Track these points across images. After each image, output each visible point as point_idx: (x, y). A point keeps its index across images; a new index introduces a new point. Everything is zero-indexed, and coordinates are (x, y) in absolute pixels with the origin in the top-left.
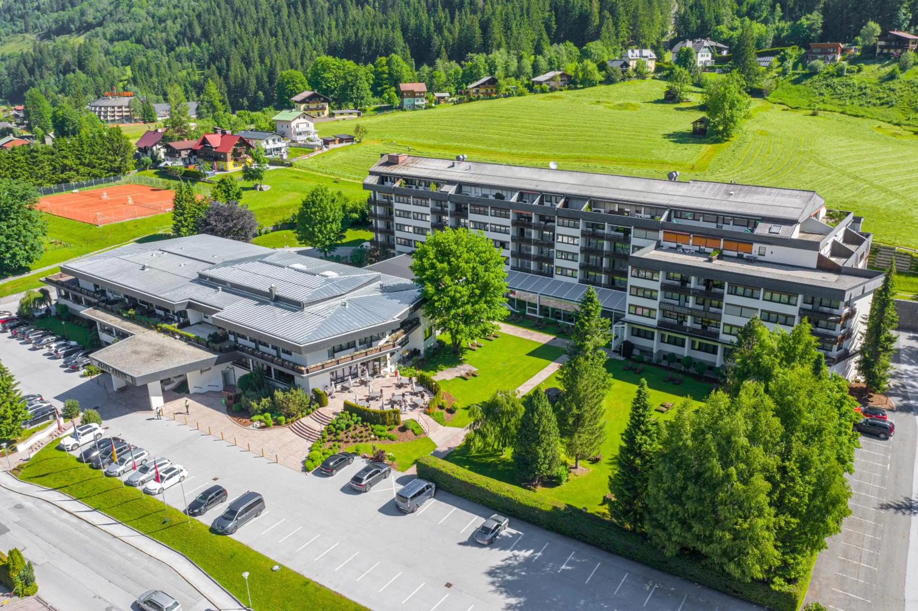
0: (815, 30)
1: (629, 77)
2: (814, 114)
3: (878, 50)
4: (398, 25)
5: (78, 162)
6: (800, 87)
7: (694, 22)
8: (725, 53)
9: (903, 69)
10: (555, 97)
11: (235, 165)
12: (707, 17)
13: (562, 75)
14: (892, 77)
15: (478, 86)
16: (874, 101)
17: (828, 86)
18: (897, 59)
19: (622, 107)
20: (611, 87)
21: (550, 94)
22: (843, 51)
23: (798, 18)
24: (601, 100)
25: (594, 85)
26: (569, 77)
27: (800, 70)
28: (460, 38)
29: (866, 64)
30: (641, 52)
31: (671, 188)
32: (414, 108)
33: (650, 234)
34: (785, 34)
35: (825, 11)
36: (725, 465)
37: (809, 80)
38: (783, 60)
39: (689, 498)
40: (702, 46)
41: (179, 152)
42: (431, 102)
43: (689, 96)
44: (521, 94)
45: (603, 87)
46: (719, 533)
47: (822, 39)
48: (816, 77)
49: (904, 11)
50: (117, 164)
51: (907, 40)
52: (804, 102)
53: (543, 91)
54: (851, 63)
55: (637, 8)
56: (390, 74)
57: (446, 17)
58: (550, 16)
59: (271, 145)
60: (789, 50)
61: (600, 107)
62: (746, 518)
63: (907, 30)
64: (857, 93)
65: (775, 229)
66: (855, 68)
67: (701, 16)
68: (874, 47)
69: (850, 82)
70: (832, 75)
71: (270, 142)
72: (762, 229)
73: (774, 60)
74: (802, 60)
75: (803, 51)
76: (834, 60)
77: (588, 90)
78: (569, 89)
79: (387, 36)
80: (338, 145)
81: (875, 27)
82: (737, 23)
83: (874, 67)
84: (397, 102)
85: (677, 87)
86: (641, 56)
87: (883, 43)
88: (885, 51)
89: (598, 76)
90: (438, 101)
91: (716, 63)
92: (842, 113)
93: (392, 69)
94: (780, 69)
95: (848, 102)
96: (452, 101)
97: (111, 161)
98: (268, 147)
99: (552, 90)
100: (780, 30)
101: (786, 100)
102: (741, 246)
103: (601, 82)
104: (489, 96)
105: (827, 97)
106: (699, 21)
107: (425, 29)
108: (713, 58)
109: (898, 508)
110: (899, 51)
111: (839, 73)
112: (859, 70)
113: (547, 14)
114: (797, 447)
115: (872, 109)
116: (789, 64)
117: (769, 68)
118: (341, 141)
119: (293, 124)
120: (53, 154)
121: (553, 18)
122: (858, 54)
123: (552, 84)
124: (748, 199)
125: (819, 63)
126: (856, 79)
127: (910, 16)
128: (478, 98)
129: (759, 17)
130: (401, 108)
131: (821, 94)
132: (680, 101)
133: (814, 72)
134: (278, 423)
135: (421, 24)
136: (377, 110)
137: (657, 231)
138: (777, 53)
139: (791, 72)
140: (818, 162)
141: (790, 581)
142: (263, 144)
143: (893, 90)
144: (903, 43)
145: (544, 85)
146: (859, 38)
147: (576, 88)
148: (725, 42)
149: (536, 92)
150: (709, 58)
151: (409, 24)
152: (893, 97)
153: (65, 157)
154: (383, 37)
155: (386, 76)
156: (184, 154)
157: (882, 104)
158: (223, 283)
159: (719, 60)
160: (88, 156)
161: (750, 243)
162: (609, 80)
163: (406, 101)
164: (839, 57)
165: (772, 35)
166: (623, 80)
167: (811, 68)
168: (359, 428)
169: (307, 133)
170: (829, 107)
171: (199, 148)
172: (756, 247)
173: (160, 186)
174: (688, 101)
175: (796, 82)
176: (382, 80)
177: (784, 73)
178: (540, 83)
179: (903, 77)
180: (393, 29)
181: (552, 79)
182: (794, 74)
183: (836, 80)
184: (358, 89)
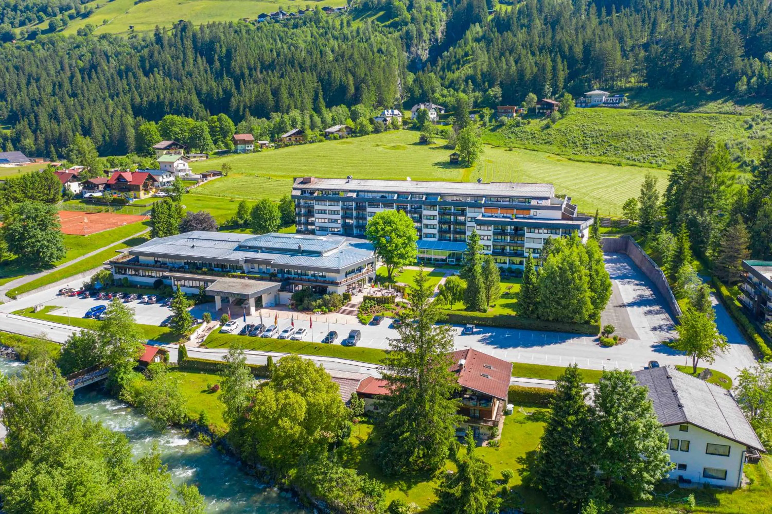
0: (498, 98)
1: (389, 128)
2: (510, 150)
3: (537, 111)
4: (193, 91)
5: (23, 195)
6: (497, 133)
7: (417, 92)
8: (443, 112)
9: (554, 122)
10: (344, 142)
11: (145, 194)
12: (426, 88)
13: (347, 127)
14: (548, 127)
15: (290, 136)
16: (541, 141)
17: (512, 132)
18: (549, 116)
19: (394, 148)
20: (379, 135)
21: (340, 141)
22: (516, 111)
23: (487, 90)
24: (380, 144)
25: (368, 134)
26: (351, 129)
27: (493, 123)
28: (257, 102)
29: (532, 119)
30: (393, 112)
31: (481, 186)
32: (245, 151)
33: (477, 210)
34: (480, 100)
35: (501, 85)
36: (573, 273)
37: (500, 130)
38: (482, 117)
39: (559, 291)
40: (431, 108)
41: (97, 186)
42: (257, 147)
43: (435, 140)
44: (320, 141)
45: (374, 135)
46: (572, 301)
47: (503, 103)
48: (504, 127)
49: (547, 86)
50: (51, 196)
51: (553, 105)
52: (501, 143)
53: (335, 138)
54: (523, 118)
55: (380, 82)
56: (221, 128)
57: (231, 85)
58: (318, 86)
59: (166, 180)
60: (485, 110)
61: (381, 148)
62: (581, 294)
63: (550, 98)
64: (530, 137)
65: (540, 202)
66: (526, 122)
67: (421, 87)
68: (534, 109)
69: (525, 130)
70: (514, 126)
71: (165, 177)
72: (534, 203)
73: (476, 116)
74: (493, 117)
75: (493, 111)
76: (512, 116)
77: (365, 137)
78: (352, 137)
79: (186, 98)
80: (213, 178)
81: (533, 96)
82: (445, 92)
83: (537, 121)
84: (233, 147)
85: (427, 135)
86: (393, 114)
87: (539, 106)
88: (541, 111)
89: (370, 128)
90: (262, 146)
91: (440, 118)
92: (526, 149)
93: (222, 124)
94: (481, 122)
95: (526, 142)
96: (272, 146)
97: (47, 194)
98: (164, 181)
99: (341, 137)
100: (476, 98)
101: (490, 142)
102: (525, 212)
103: (372, 132)
104: (298, 143)
105: (513, 139)
106: (421, 91)
107: (215, 94)
108: (437, 115)
109: (621, 306)
110: (549, 111)
111: (518, 125)
112: (529, 123)
113: (316, 84)
114: (594, 267)
115: (541, 146)
116: (487, 119)
117: (475, 122)
118: (214, 175)
119: (175, 164)
120: (5, 189)
121: (320, 87)
122: (526, 113)
123: (340, 133)
124: (522, 189)
125: (504, 118)
126: (528, 128)
127: (551, 89)
128: (292, 145)
129: (459, 88)
130: (236, 152)
131: (510, 138)
132: (429, 143)
133: (502, 124)
134: (330, 311)
135: (212, 89)
136: (215, 154)
137: (481, 208)
138: (478, 112)
139: (488, 124)
140: (527, 176)
141: (596, 321)
142: (160, 179)
143: (550, 135)
144: (550, 106)
145: (335, 134)
146: (524, 103)
147: (356, 136)
148: (441, 104)
149: (330, 139)
150: (435, 115)
151: (201, 89)
152: (551, 139)
153: (14, 192)
154: (183, 99)
155: (218, 129)
156: (101, 187)
157: (546, 143)
158: (260, 248)
159: (441, 117)
160: (31, 191)
161: (529, 209)
162: (377, 131)
163: (240, 147)
164: (515, 115)
165: (472, 100)
166: (386, 130)
167: (501, 121)
168: (377, 307)
169: (184, 170)
170: (517, 146)
171: (114, 182)
172: (532, 211)
173: (92, 211)
174: (434, 143)
175: (492, 130)
176: (215, 132)
177: (484, 125)
178: (332, 133)
179: (554, 126)
180: (189, 93)
181: (340, 130)
182: (490, 126)
183: (516, 129)
184: (204, 139)
